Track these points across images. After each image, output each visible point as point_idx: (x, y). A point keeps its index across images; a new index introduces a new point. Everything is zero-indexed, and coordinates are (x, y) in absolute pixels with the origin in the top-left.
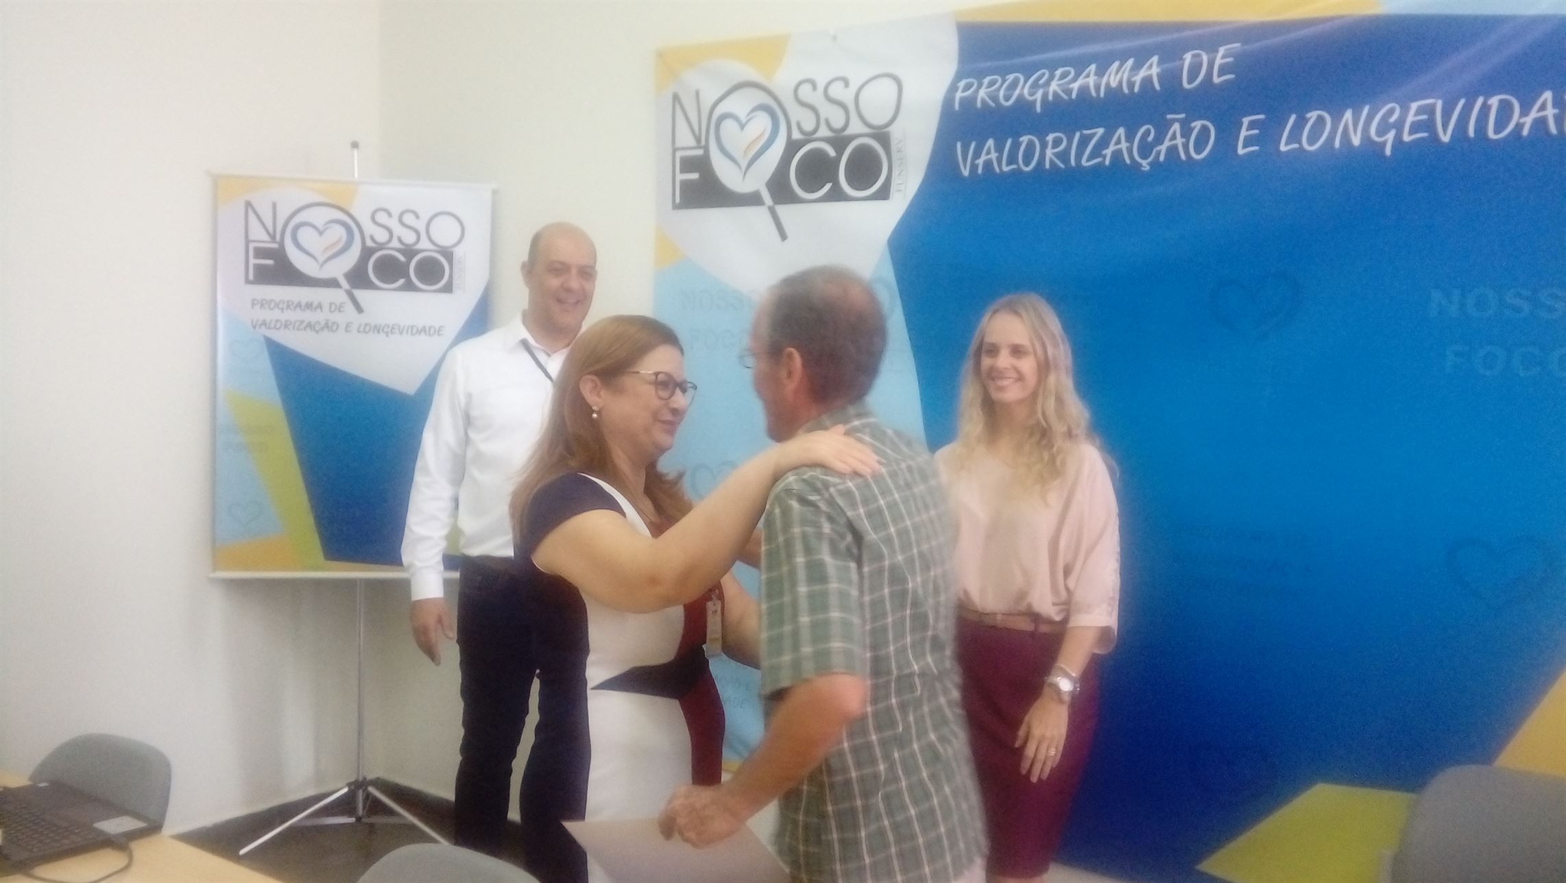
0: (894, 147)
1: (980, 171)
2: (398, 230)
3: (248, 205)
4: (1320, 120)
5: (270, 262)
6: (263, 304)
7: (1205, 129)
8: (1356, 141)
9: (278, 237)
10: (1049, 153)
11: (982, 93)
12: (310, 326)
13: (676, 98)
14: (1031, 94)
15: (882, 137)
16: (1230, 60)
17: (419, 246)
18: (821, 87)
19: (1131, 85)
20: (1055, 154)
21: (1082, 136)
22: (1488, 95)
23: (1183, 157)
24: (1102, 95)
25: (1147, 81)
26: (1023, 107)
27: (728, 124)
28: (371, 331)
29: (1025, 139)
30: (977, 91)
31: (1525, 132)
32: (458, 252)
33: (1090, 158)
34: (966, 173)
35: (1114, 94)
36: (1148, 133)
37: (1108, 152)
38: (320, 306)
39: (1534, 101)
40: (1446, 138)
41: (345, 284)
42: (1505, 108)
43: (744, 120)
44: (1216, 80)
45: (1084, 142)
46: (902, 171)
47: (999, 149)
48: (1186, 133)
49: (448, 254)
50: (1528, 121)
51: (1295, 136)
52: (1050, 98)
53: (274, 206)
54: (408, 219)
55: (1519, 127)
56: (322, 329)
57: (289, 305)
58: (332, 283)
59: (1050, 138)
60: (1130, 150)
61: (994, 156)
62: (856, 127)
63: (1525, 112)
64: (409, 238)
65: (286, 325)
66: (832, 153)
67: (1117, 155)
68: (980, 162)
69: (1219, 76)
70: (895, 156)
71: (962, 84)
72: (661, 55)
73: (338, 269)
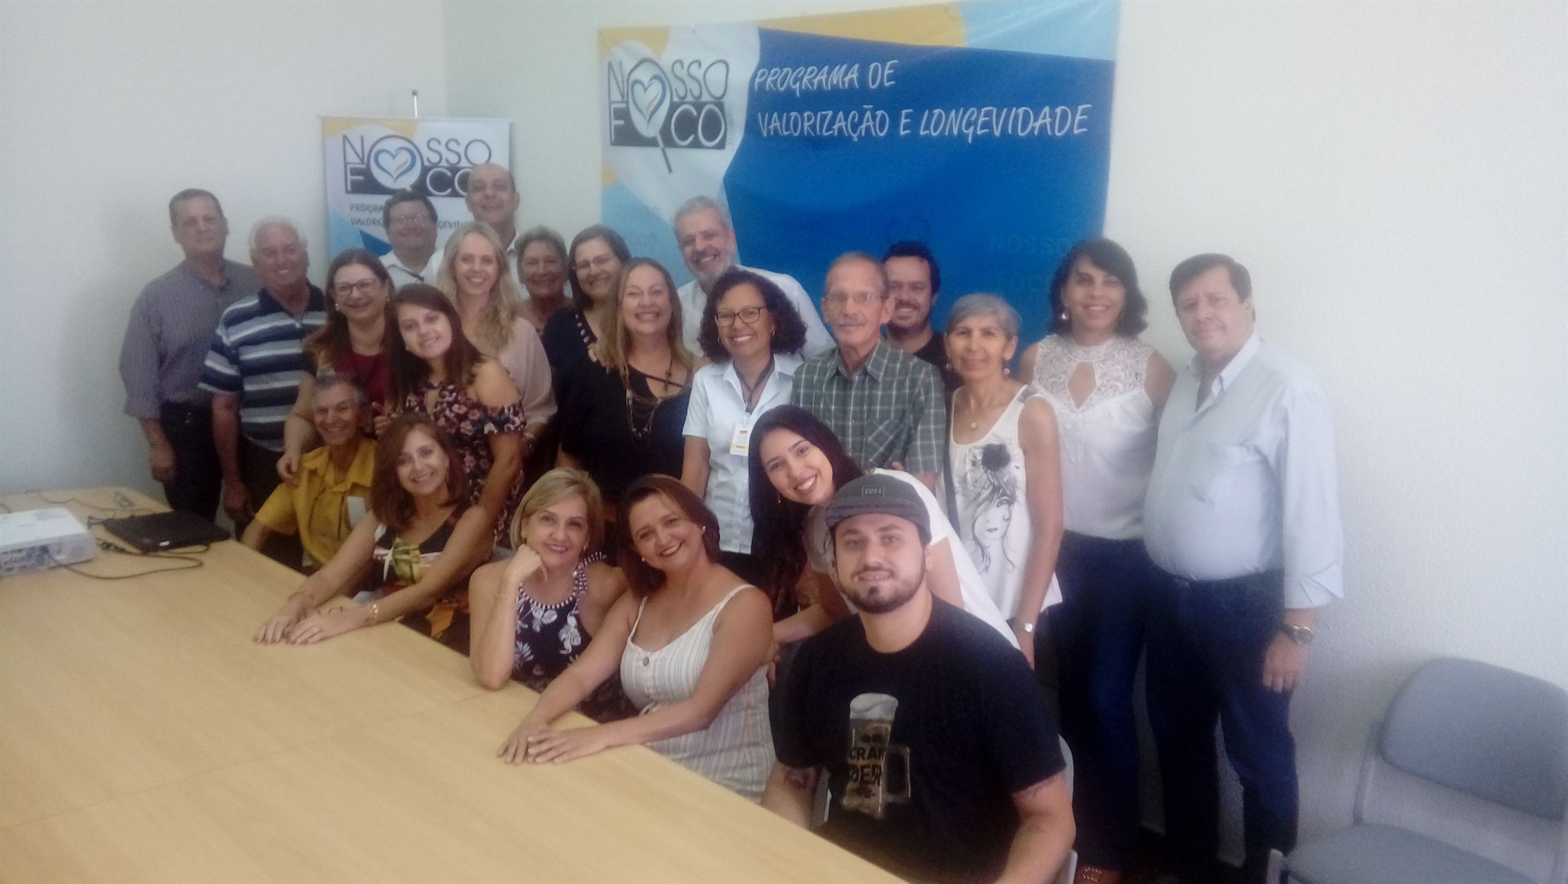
0: (727, 113)
1: (772, 133)
2: (446, 154)
3: (345, 138)
4: (940, 114)
5: (361, 178)
6: (358, 208)
7: (883, 117)
8: (955, 132)
9: (366, 162)
10: (806, 124)
11: (769, 79)
13: (610, 65)
14: (795, 83)
15: (721, 106)
16: (892, 71)
17: (460, 165)
18: (686, 66)
19: (843, 83)
20: (809, 126)
21: (822, 115)
22: (1017, 108)
23: (874, 134)
24: (829, 87)
25: (851, 81)
26: (790, 92)
27: (638, 88)
29: (793, 114)
30: (766, 79)
31: (1036, 133)
33: (827, 131)
34: (765, 134)
35: (835, 89)
36: (854, 118)
37: (836, 127)
39: (1041, 111)
40: (997, 133)
42: (1026, 114)
43: (646, 86)
44: (887, 84)
45: (824, 118)
46: (732, 130)
47: (781, 120)
48: (874, 118)
50: (1038, 125)
51: (927, 127)
52: (803, 87)
53: (363, 139)
54: (452, 146)
55: (1033, 128)
57: (369, 207)
59: (806, 114)
60: (846, 126)
61: (778, 124)
62: (706, 97)
63: (1036, 120)
64: (453, 159)
66: (695, 113)
67: (840, 129)
68: (771, 127)
69: (888, 81)
70: (728, 119)
71: (760, 73)
72: (601, 34)
73: (407, 182)
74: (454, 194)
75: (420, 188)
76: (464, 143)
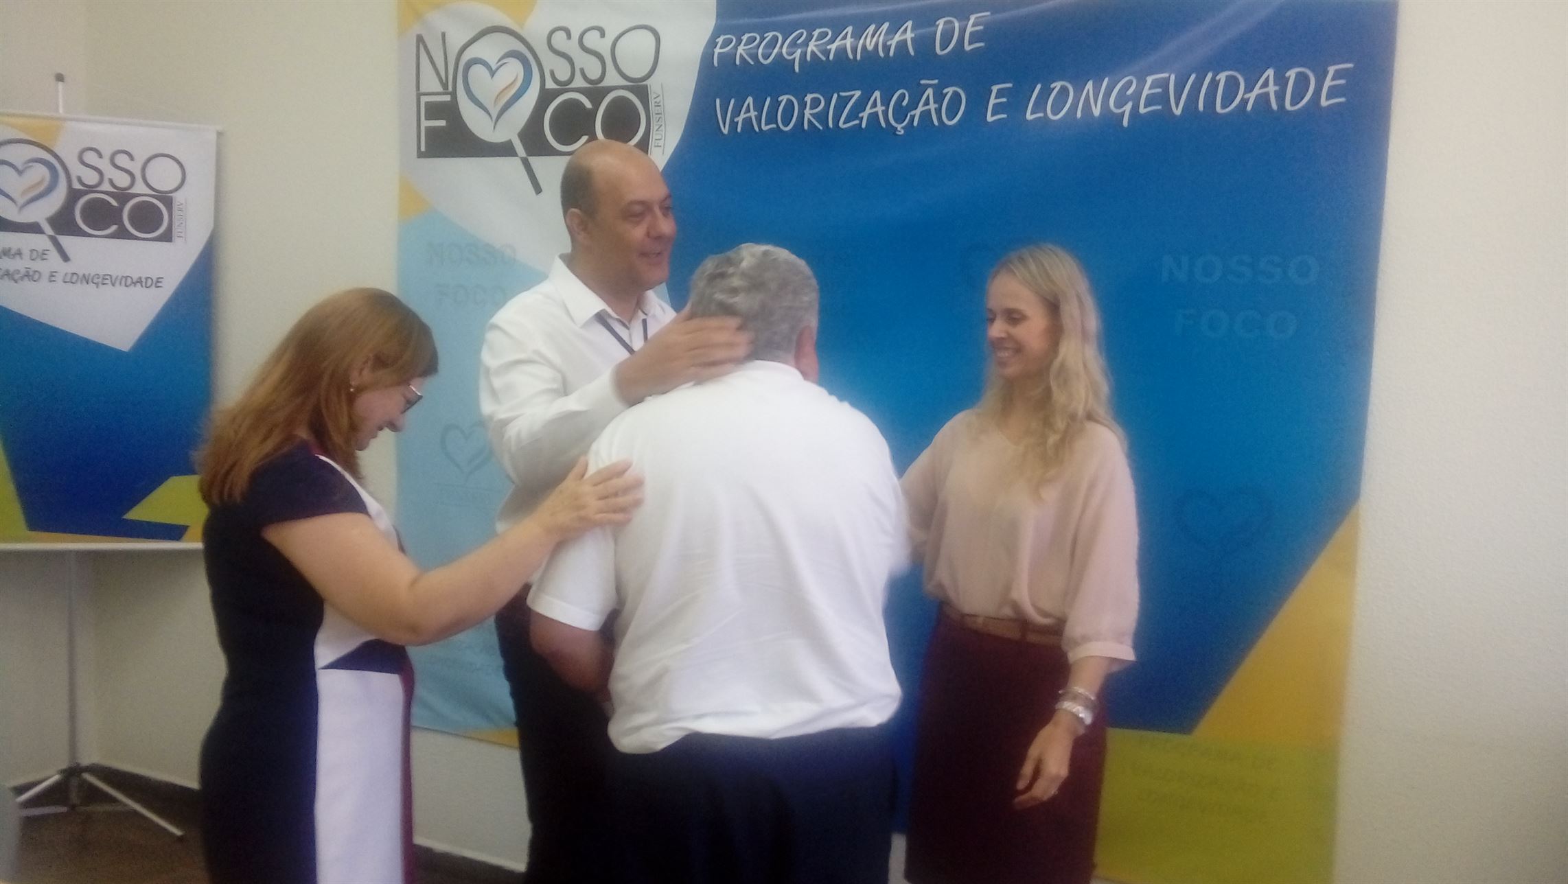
0: (652, 99)
1: (739, 130)
2: (110, 172)
4: (1064, 91)
7: (956, 96)
8: (1097, 112)
10: (808, 112)
11: (741, 50)
12: (7, 275)
13: (420, 40)
14: (790, 54)
15: (640, 88)
16: (981, 28)
17: (133, 191)
18: (575, 36)
19: (887, 48)
20: (811, 114)
21: (839, 95)
22: (1216, 73)
23: (936, 122)
24: (859, 57)
25: (902, 45)
26: (782, 66)
27: (477, 70)
28: (79, 282)
29: (784, 99)
30: (736, 48)
31: (1249, 107)
32: (178, 197)
33: (847, 121)
34: (725, 131)
35: (871, 56)
36: (902, 97)
37: (865, 115)
38: (19, 253)
39: (1258, 78)
40: (1178, 112)
41: (48, 230)
42: (1232, 85)
43: (494, 68)
44: (968, 48)
45: (843, 103)
46: (661, 126)
47: (759, 109)
48: (939, 98)
49: (167, 199)
50: (1252, 96)
51: (1040, 105)
52: (808, 58)
54: (122, 160)
55: (1244, 102)
56: (22, 278)
58: (34, 228)
59: (808, 98)
60: (886, 113)
61: (753, 114)
62: (612, 79)
63: (1249, 89)
64: (122, 180)
66: (588, 105)
67: (874, 116)
68: (740, 119)
69: (970, 43)
70: (653, 110)
71: (720, 40)
73: (42, 212)
74: (122, 234)
75: (63, 223)
76: (141, 158)
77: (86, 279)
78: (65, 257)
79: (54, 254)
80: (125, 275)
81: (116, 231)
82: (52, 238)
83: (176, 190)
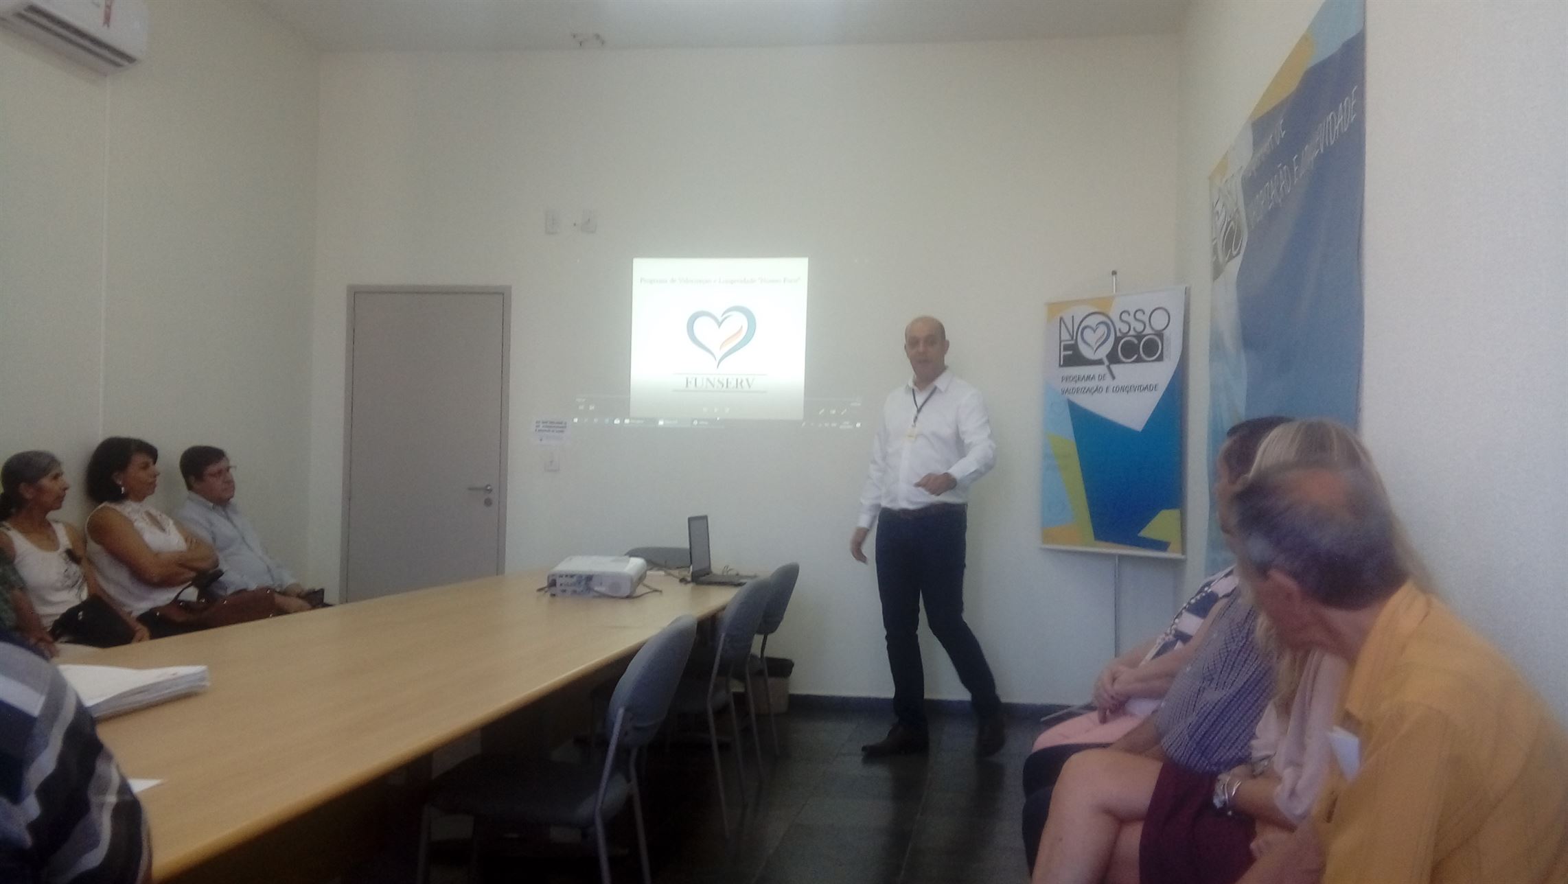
2: (1134, 324)
3: (1061, 319)
5: (1070, 353)
6: (1066, 379)
9: (1075, 338)
12: (1089, 390)
17: (1145, 333)
28: (1120, 391)
32: (1166, 333)
38: (1094, 377)
41: (1106, 362)
49: (1160, 334)
53: (1073, 317)
54: (1139, 315)
56: (1095, 392)
57: (1079, 379)
58: (1099, 362)
64: (1140, 327)
65: (1078, 390)
73: (1103, 353)
74: (1139, 360)
75: (1113, 358)
76: (1148, 313)
77: (1123, 389)
78: (1114, 378)
79: (1108, 376)
80: (1140, 384)
81: (1136, 358)
82: (1109, 367)
83: (1165, 329)
